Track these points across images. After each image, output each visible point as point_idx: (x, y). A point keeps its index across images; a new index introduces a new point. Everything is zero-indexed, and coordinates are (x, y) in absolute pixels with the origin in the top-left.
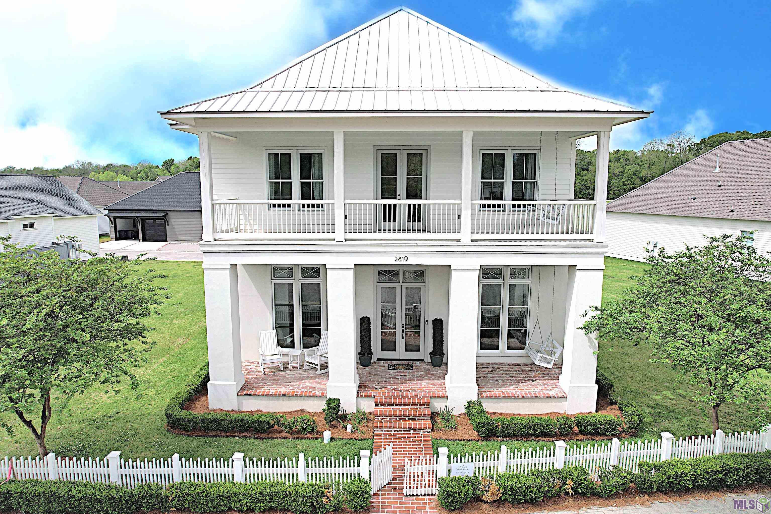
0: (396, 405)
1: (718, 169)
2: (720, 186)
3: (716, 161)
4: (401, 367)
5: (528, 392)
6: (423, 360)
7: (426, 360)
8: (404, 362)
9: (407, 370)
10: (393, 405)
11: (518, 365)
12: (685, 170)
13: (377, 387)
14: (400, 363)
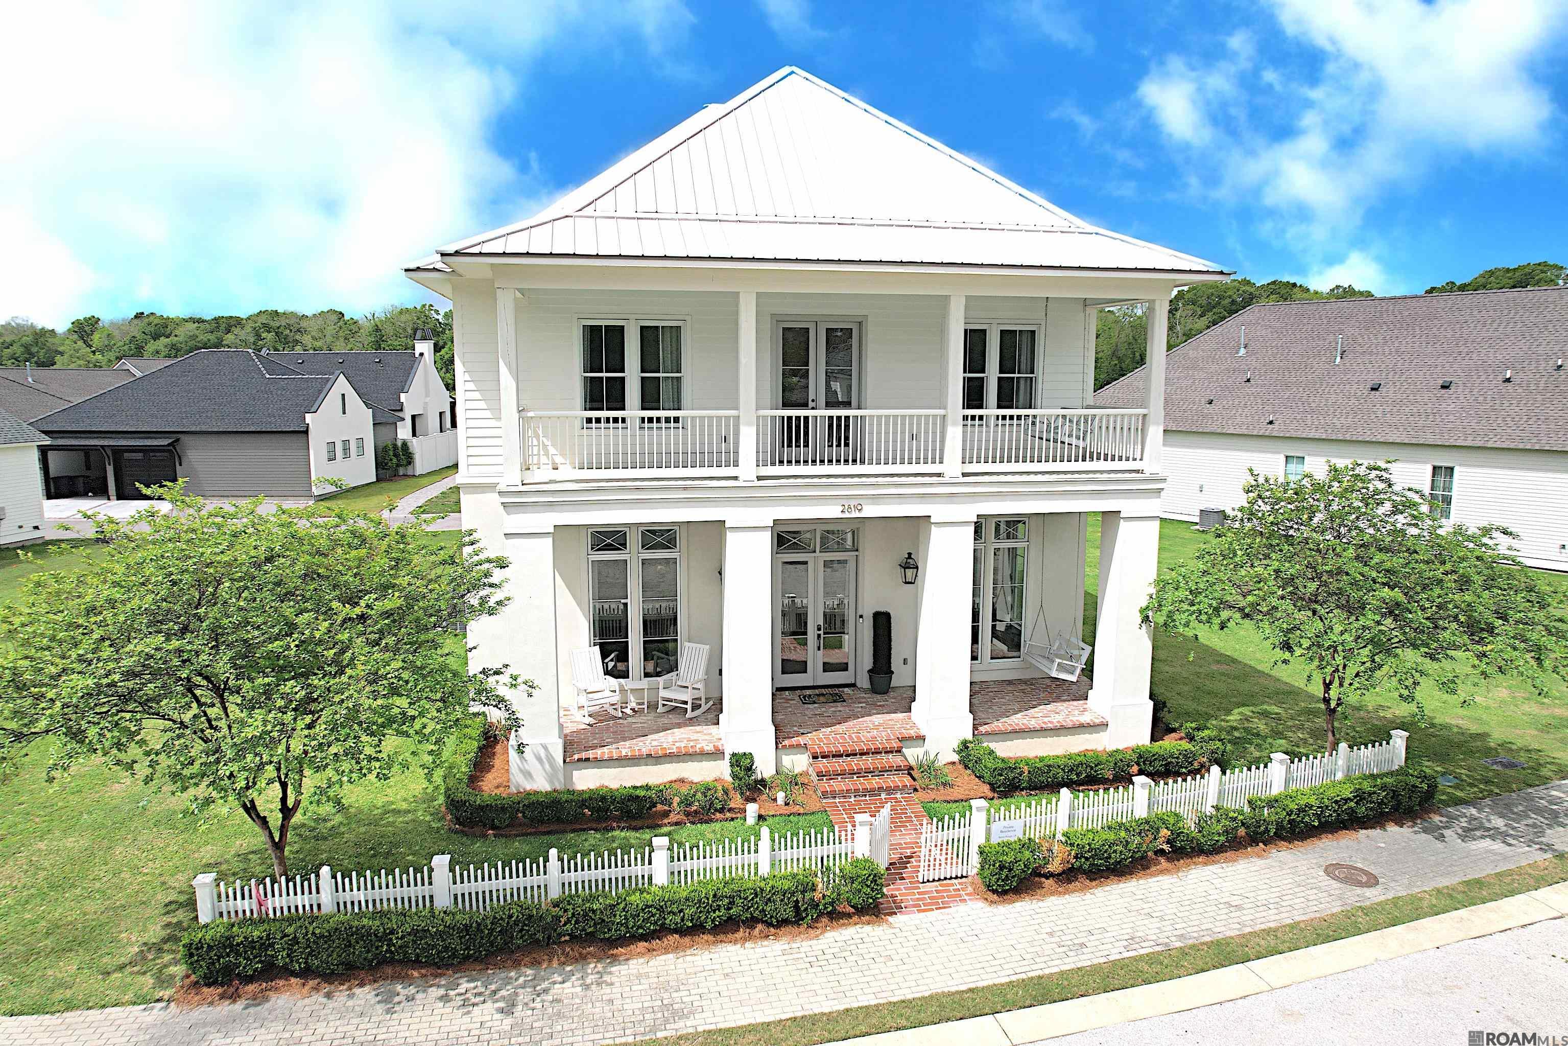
0: (848, 755)
1: (1242, 351)
2: (1248, 380)
3: (1239, 337)
4: (822, 699)
5: (1046, 720)
6: (853, 685)
7: (859, 685)
8: (823, 691)
9: (835, 701)
10: (841, 756)
11: (1010, 682)
12: (1191, 352)
13: (802, 731)
14: (817, 691)
